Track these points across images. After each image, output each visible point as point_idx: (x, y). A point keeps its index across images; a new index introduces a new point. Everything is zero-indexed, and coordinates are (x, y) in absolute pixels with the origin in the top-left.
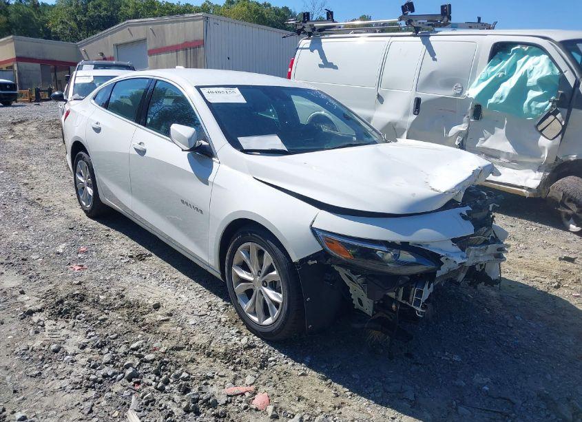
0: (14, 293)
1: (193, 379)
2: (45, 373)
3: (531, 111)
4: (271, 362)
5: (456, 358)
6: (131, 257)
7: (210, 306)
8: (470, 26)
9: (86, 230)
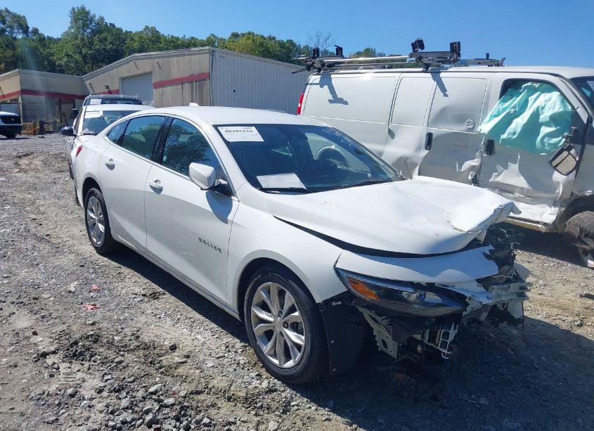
0: (27, 334)
1: (215, 425)
2: (62, 420)
3: (544, 147)
4: (293, 406)
5: (483, 401)
6: (144, 295)
7: (227, 347)
8: (479, 62)
9: (97, 267)
